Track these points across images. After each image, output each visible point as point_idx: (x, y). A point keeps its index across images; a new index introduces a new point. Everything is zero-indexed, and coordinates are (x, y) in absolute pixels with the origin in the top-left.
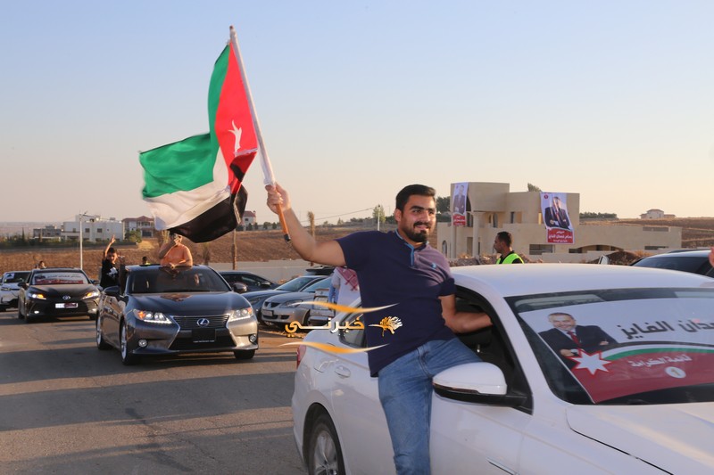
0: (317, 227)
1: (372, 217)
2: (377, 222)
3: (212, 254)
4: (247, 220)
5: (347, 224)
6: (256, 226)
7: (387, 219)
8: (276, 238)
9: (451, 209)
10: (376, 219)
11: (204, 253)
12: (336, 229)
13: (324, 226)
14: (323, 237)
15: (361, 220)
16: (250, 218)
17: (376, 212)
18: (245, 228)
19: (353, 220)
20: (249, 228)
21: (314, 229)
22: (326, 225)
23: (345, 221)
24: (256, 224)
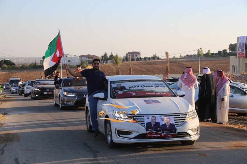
0: (170, 59)
1: (197, 54)
2: (199, 57)
3: (120, 72)
4: (136, 56)
5: (184, 58)
6: (141, 59)
7: (204, 55)
8: (150, 64)
9: (237, 50)
10: (199, 55)
11: (117, 72)
12: (179, 60)
13: (173, 59)
14: (173, 64)
15: (191, 56)
16: (138, 55)
17: (198, 51)
18: (135, 60)
19: (187, 56)
20: (138, 60)
21: (168, 60)
22: (174, 58)
23: (183, 56)
24: (141, 58)
